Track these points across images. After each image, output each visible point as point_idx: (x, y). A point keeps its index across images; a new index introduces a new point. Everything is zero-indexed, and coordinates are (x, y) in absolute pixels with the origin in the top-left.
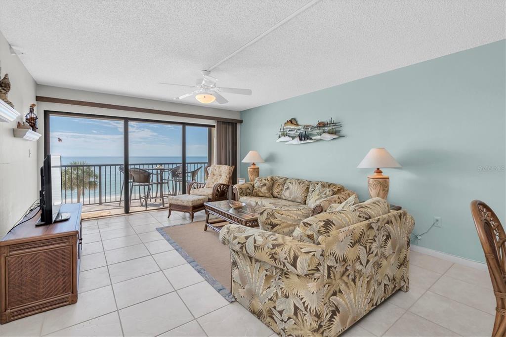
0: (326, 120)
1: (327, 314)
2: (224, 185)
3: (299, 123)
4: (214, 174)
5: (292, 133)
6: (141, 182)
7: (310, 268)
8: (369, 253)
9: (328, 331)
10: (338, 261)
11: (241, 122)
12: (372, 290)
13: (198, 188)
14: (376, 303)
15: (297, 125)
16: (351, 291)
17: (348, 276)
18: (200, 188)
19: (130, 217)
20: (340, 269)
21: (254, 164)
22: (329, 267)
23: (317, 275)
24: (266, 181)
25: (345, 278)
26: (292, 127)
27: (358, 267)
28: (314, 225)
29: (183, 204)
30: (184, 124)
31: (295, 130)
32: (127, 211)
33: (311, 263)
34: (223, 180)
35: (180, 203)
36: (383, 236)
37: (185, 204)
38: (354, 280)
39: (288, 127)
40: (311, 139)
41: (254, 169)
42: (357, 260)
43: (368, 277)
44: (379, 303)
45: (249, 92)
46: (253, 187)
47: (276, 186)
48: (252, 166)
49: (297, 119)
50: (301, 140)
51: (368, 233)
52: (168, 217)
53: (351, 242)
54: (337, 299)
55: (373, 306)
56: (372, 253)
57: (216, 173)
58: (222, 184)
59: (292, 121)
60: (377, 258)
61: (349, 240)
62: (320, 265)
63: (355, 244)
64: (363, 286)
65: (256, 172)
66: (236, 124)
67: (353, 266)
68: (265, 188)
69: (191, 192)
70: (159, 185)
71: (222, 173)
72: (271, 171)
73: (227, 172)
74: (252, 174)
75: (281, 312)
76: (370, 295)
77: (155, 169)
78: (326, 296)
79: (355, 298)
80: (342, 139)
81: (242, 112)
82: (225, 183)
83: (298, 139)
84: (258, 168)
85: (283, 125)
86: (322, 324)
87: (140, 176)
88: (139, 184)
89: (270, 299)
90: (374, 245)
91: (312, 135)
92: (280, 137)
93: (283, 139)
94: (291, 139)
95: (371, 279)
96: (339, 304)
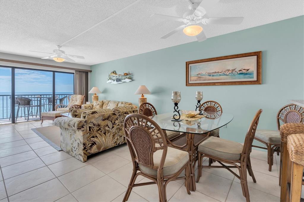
0: (127, 72)
1: (89, 144)
2: (78, 105)
3: (117, 73)
4: (73, 100)
5: (113, 78)
6: (26, 105)
7: (79, 126)
8: (114, 124)
9: (89, 150)
10: (95, 125)
11: (91, 71)
12: (116, 138)
13: (62, 107)
14: (119, 144)
15: (116, 74)
16: (103, 137)
17: (101, 131)
18: (64, 107)
19: (16, 125)
20: (96, 128)
21: (95, 94)
22: (90, 127)
23: (83, 129)
24: (99, 103)
25: (99, 132)
26: (114, 75)
27: (107, 128)
28: (87, 113)
29: (50, 116)
30: (54, 72)
31: (115, 77)
32: (14, 122)
33: (79, 124)
34: (78, 103)
35: (48, 115)
36: (123, 118)
37: (51, 116)
38: (105, 133)
39: (112, 75)
40: (121, 81)
41: (95, 97)
42: (106, 126)
43: (113, 133)
44: (121, 144)
45: (83, 58)
46: (93, 106)
47: (104, 105)
48: (94, 95)
49: (116, 71)
50: (117, 81)
51: (113, 116)
52: (41, 124)
53: (103, 119)
54: (95, 139)
55: (117, 144)
56: (116, 124)
57: (74, 99)
58: (76, 105)
59: (115, 72)
60: (119, 126)
61: (101, 118)
62: (84, 125)
63: (105, 120)
64: (111, 137)
65: (97, 98)
66: (88, 72)
67: (104, 128)
68: (98, 106)
69: (57, 110)
70: (39, 107)
71: (77, 99)
72: (105, 98)
73: (81, 98)
74: (94, 100)
75: (74, 148)
76: (115, 140)
77: (36, 98)
78: (88, 137)
79: (105, 140)
80: (133, 81)
81: (91, 66)
82: (79, 105)
83: (116, 81)
84: (98, 96)
85: (110, 74)
86: (86, 147)
87: (25, 102)
88: (24, 106)
89: (72, 144)
90: (117, 122)
91: (122, 79)
92: (108, 80)
93: (110, 81)
94: (113, 81)
95: (115, 134)
96: (96, 141)
